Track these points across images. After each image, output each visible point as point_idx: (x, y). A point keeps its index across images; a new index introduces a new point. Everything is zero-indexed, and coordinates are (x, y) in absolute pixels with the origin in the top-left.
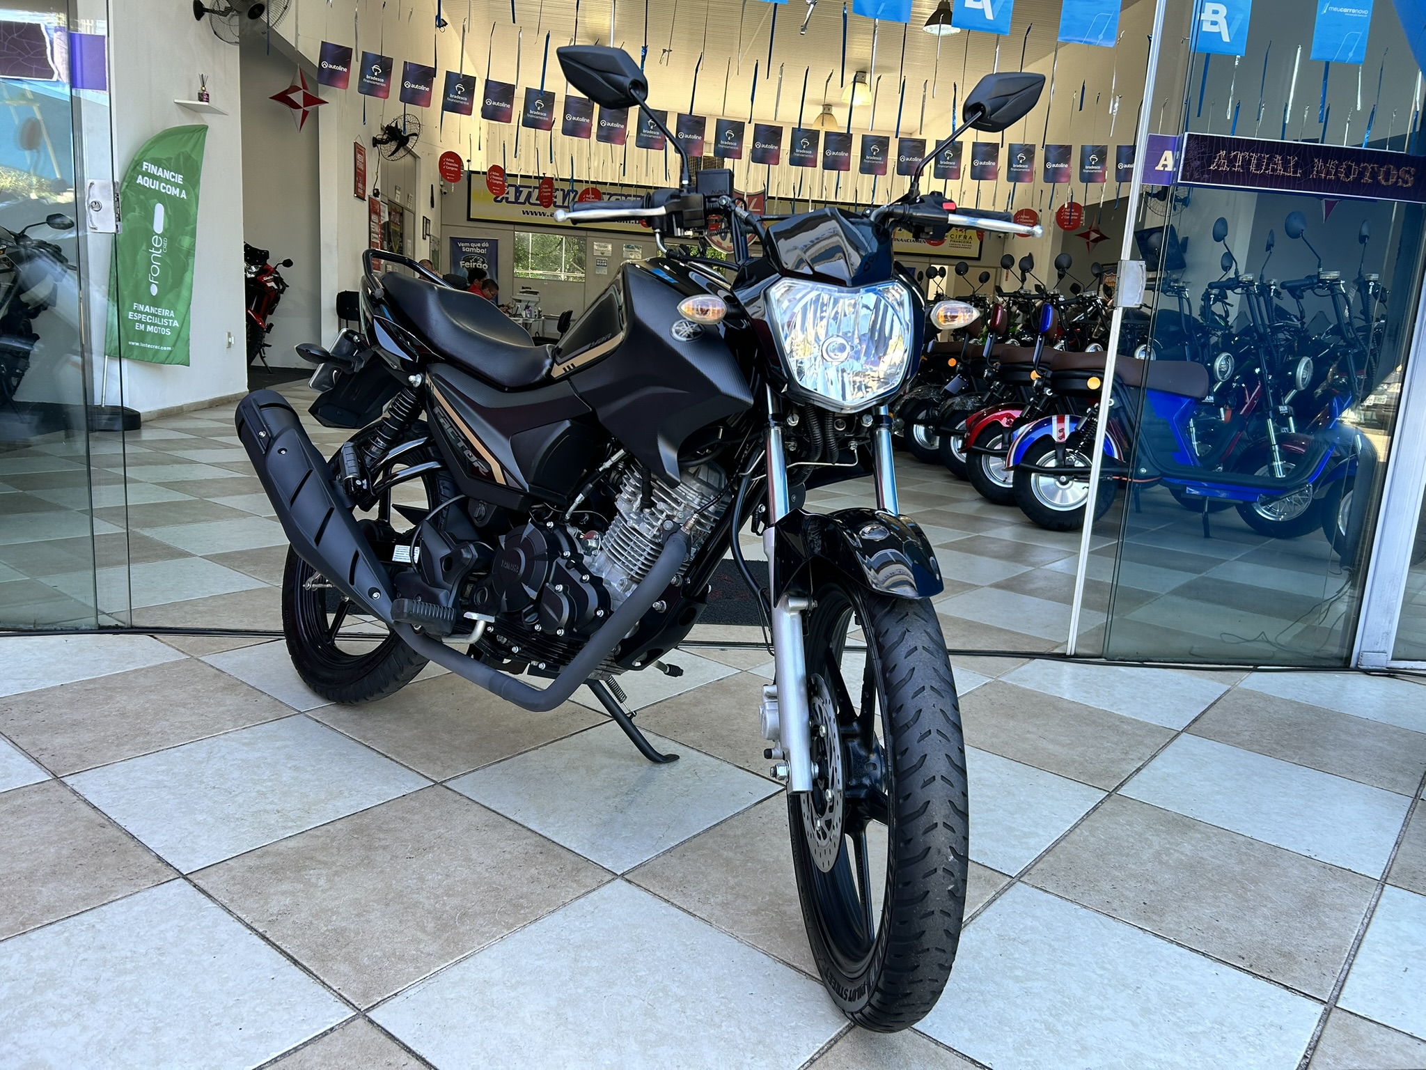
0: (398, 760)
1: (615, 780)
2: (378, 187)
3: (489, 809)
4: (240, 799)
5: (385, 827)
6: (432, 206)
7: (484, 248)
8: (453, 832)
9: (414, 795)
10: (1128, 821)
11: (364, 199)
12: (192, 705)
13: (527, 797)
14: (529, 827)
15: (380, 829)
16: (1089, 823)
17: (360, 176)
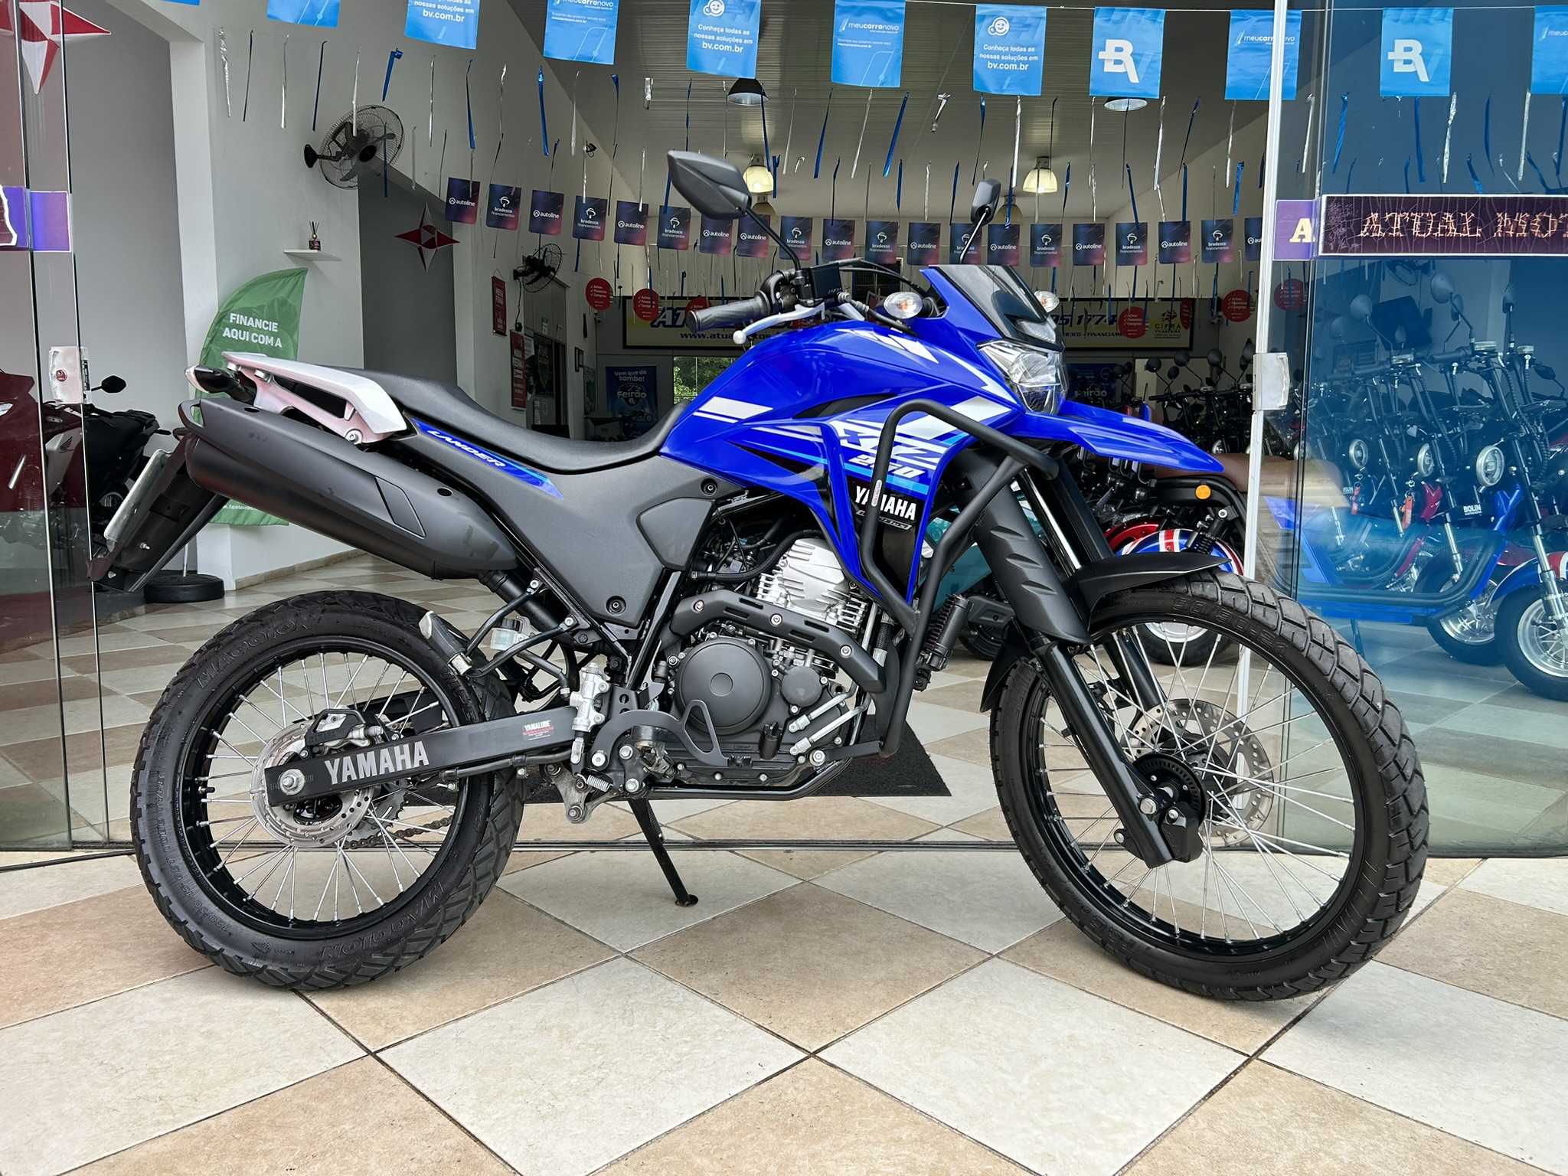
0: (336, 1019)
1: (590, 1045)
2: (521, 320)
3: (418, 1092)
4: (123, 1081)
5: (279, 1121)
6: (585, 335)
7: (642, 376)
8: (360, 1128)
9: (334, 1072)
10: (1267, 1104)
11: (504, 334)
12: (129, 946)
13: (473, 1073)
14: (459, 1120)
15: (271, 1125)
16: (1211, 1108)
17: (499, 311)
